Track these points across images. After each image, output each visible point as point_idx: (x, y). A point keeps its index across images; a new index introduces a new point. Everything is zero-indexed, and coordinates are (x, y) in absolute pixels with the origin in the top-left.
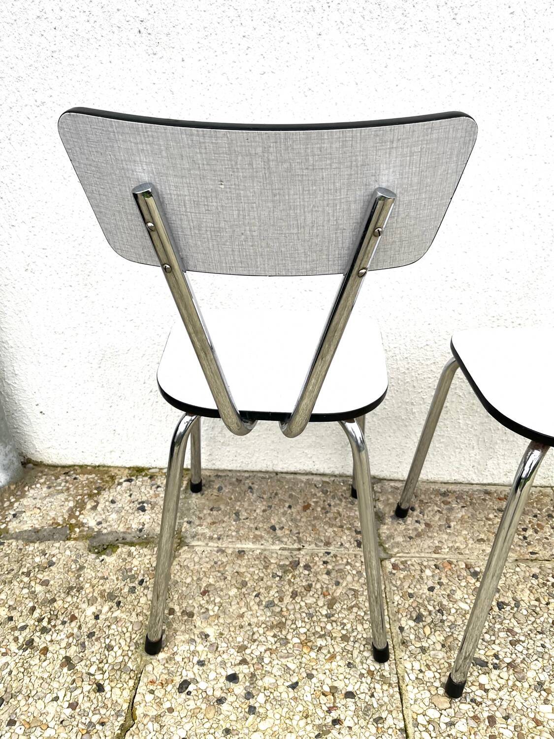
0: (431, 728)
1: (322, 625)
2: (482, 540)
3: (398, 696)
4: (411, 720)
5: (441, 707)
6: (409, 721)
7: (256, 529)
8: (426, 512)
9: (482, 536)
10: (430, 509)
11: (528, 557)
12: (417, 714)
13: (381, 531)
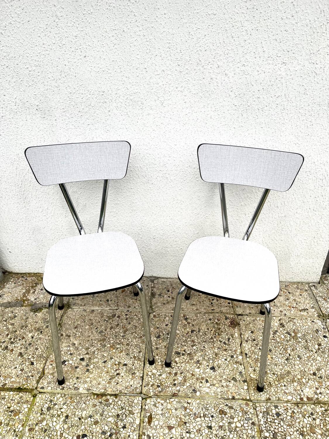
0: (152, 376)
1: (120, 340)
2: (194, 304)
3: (143, 365)
4: (146, 373)
5: (158, 369)
6: (145, 374)
7: (101, 301)
8: (174, 292)
9: (194, 303)
10: (175, 291)
11: (210, 311)
12: (149, 372)
13: (152, 301)
